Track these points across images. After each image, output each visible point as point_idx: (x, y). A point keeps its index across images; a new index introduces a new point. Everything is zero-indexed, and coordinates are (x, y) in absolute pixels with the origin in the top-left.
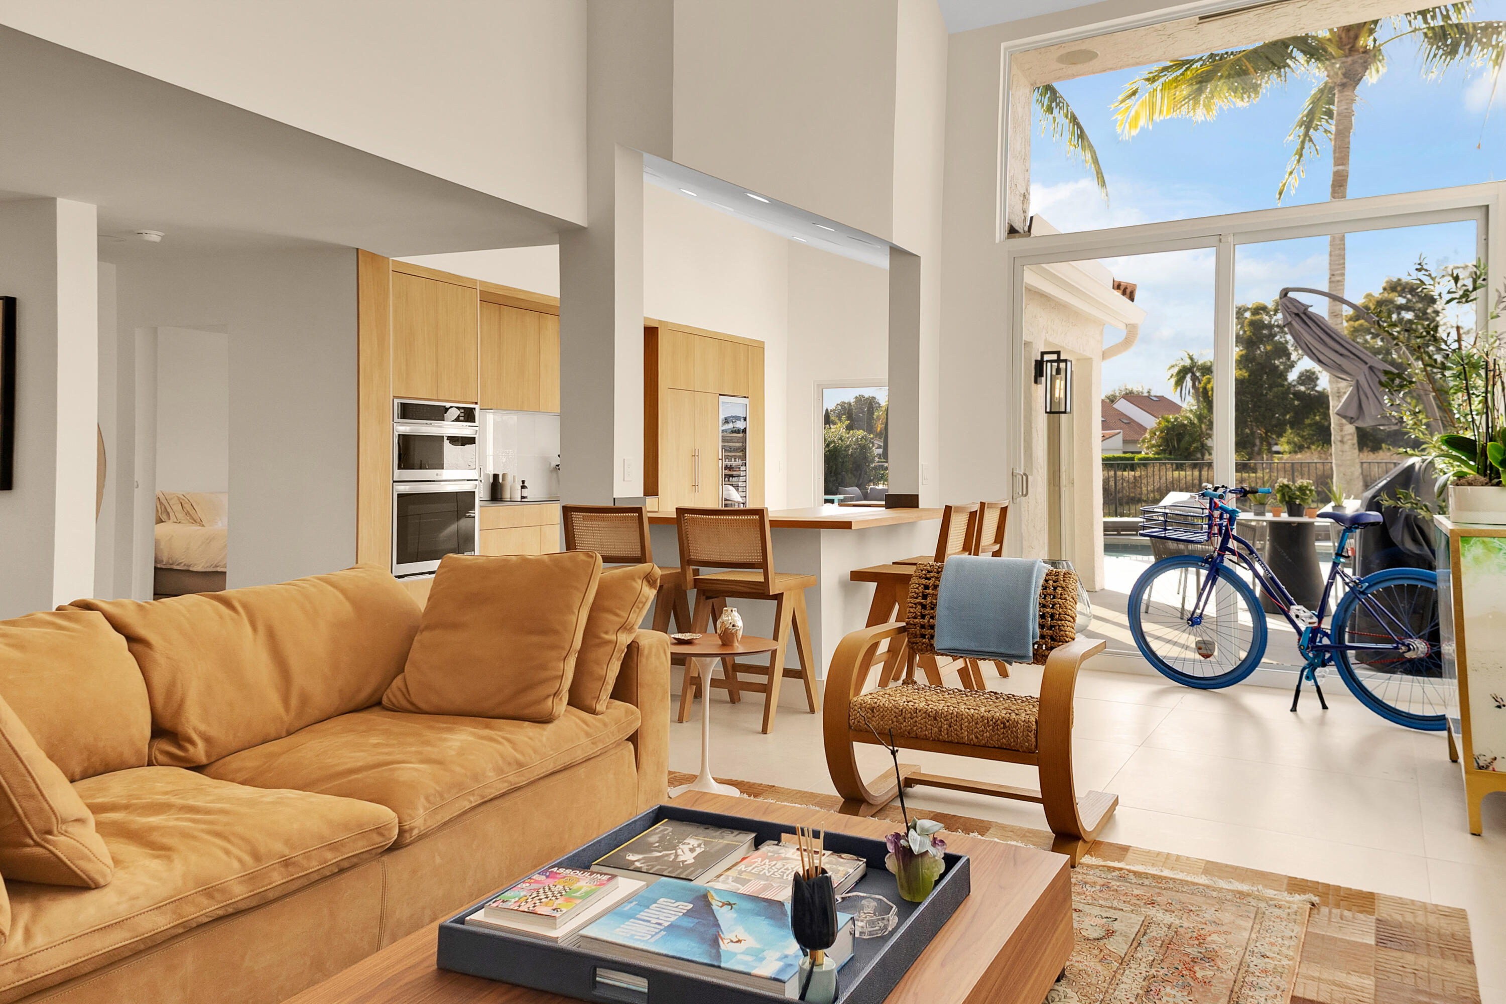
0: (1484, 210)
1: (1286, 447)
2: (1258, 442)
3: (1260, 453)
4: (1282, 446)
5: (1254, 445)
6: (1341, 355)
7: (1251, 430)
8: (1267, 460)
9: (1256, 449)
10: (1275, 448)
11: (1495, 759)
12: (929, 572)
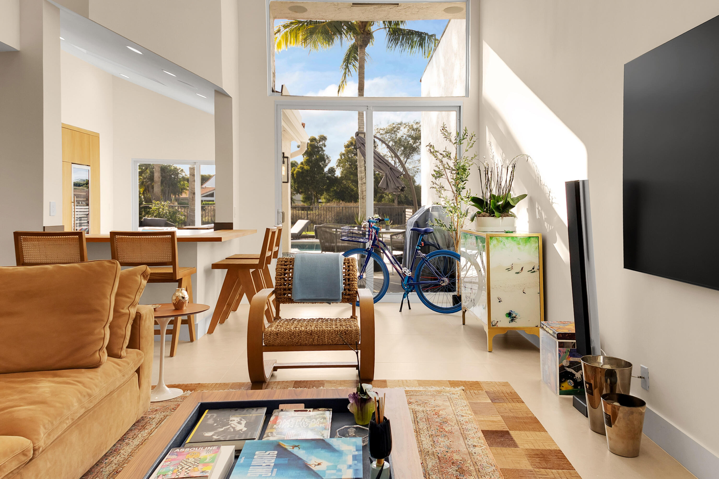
0: (458, 107)
1: (324, 200)
2: (313, 198)
3: (314, 203)
4: (322, 200)
5: (312, 199)
6: (380, 162)
7: (311, 192)
8: (317, 205)
9: (313, 201)
10: (320, 201)
11: (498, 322)
12: (286, 262)
